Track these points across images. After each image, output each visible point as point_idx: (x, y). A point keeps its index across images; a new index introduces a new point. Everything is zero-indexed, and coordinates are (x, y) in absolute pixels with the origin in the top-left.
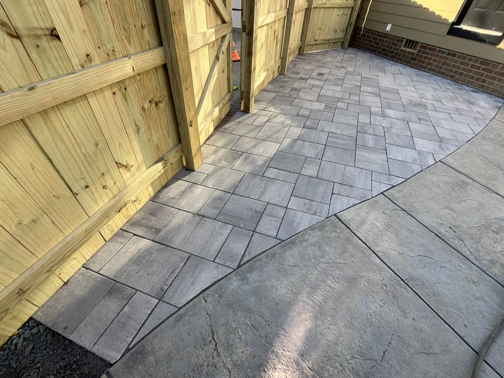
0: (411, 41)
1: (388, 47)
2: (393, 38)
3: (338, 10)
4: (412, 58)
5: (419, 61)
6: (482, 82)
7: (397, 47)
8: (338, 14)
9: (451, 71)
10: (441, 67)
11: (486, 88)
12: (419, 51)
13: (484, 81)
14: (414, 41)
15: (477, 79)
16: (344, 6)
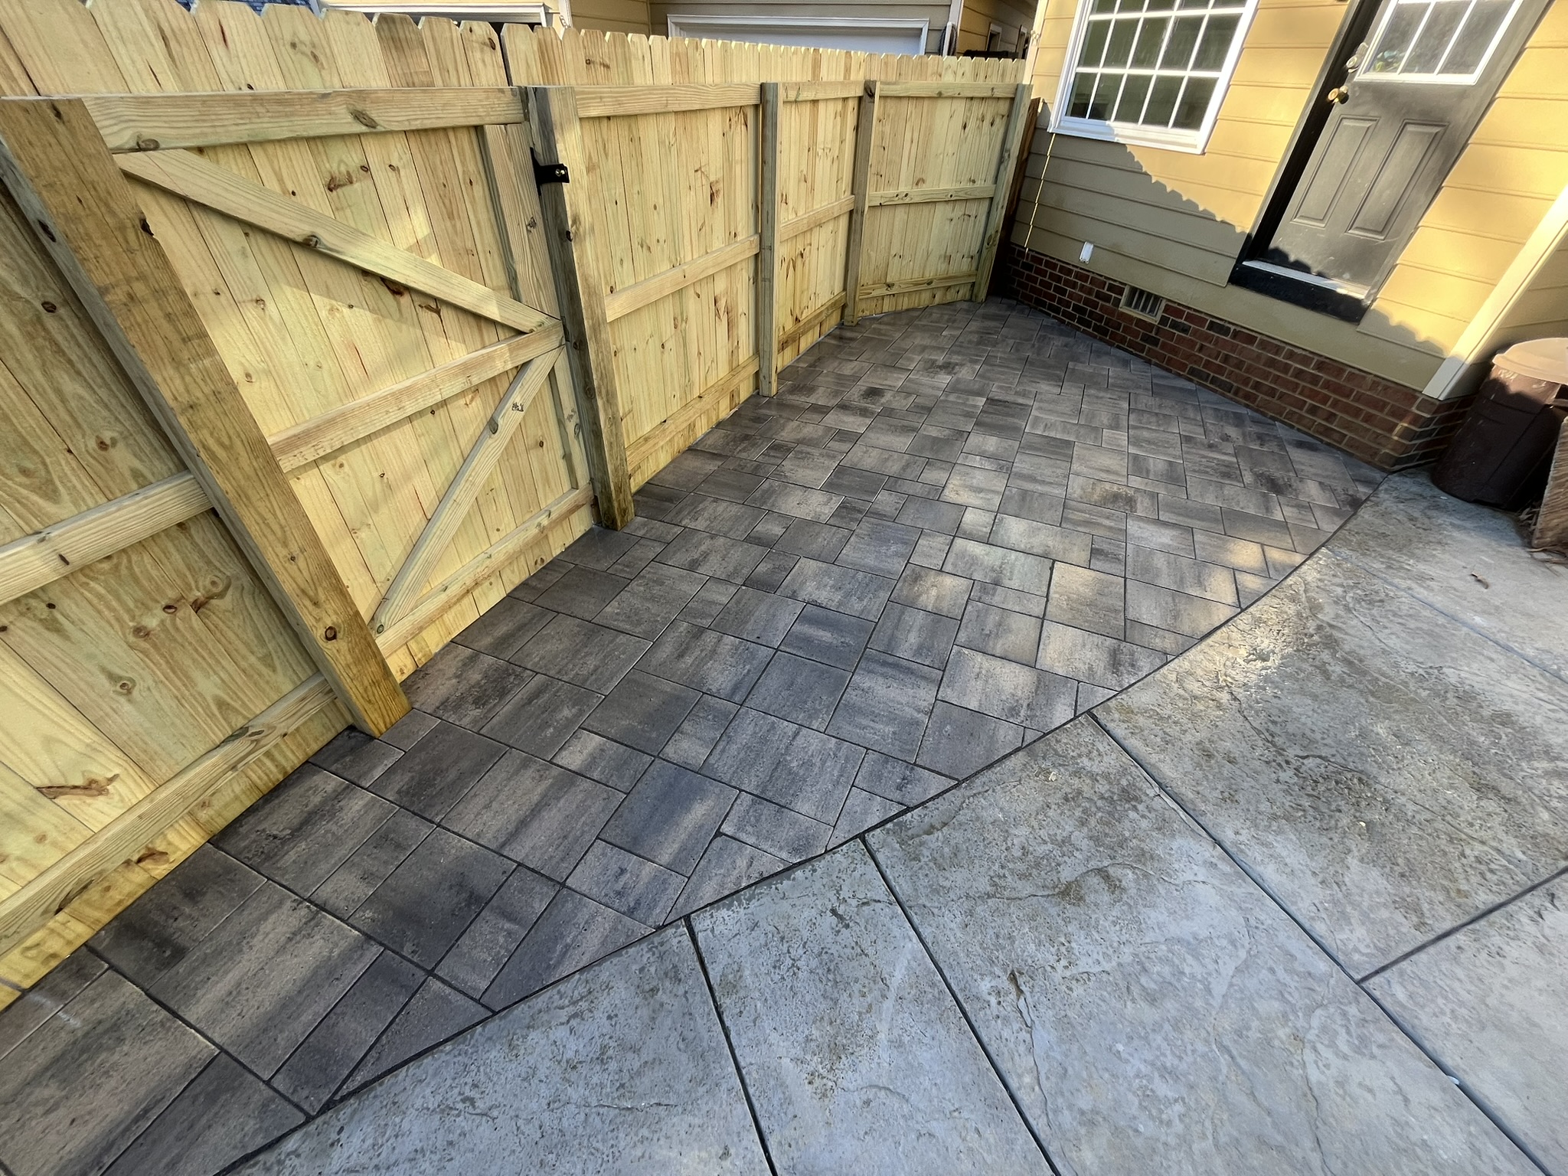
0: (1142, 292)
1: (1087, 302)
2: (1099, 281)
3: (949, 207)
4: (1147, 339)
5: (1164, 346)
6: (1326, 420)
7: (1109, 305)
8: (951, 215)
9: (1246, 381)
10: (1220, 370)
11: (1336, 436)
12: (1164, 320)
13: (1330, 417)
14: (1149, 295)
15: (1313, 410)
16: (963, 196)
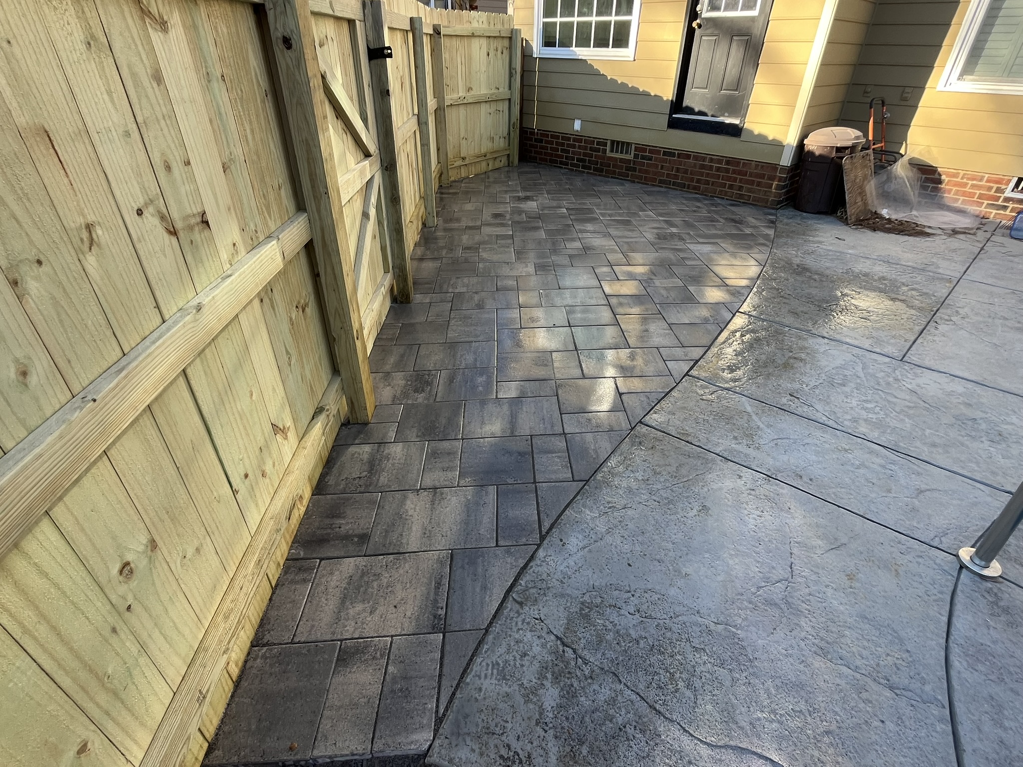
0: (618, 142)
1: (585, 155)
2: (590, 141)
3: (487, 105)
4: (628, 169)
7: (600, 154)
8: (489, 111)
10: (676, 177)
12: (636, 156)
14: (623, 143)
